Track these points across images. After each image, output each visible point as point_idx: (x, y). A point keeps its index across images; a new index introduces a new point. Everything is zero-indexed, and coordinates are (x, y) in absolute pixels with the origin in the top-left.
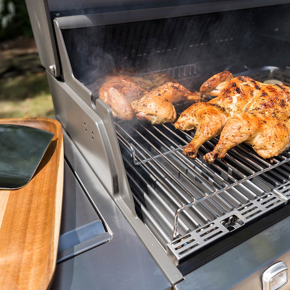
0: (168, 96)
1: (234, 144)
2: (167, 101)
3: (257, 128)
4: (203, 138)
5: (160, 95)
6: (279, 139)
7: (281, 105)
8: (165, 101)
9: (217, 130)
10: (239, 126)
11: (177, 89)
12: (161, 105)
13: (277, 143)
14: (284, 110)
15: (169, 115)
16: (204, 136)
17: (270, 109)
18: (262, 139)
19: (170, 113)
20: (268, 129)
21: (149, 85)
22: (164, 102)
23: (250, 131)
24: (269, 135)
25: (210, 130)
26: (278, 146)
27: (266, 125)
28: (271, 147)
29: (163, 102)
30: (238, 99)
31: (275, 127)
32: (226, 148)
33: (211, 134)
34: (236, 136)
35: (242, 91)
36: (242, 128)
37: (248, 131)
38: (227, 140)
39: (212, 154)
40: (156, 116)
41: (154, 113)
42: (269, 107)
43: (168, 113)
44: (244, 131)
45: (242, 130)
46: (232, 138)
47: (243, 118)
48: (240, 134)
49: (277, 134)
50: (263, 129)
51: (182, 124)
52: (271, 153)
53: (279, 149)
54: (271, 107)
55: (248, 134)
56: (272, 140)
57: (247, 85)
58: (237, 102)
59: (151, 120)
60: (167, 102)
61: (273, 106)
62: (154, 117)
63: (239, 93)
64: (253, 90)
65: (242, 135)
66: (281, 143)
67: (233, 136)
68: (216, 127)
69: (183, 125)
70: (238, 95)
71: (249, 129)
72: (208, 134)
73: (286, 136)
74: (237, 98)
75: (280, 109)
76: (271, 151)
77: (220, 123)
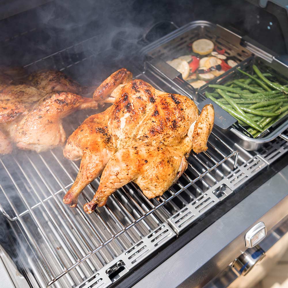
0: (51, 116)
1: (114, 190)
2: (51, 122)
3: (136, 171)
4: (83, 184)
5: (41, 117)
6: (161, 180)
7: (172, 129)
8: (48, 124)
9: (97, 172)
10: (117, 172)
11: (63, 102)
12: (43, 131)
13: (159, 185)
14: (175, 133)
15: (55, 140)
16: (84, 181)
17: (159, 136)
18: (143, 181)
19: (56, 137)
20: (149, 170)
21: (32, 94)
22: (47, 126)
23: (129, 175)
24: (150, 177)
25: (90, 174)
26: (161, 186)
27: (147, 165)
28: (154, 188)
29: (45, 127)
30: (126, 122)
31: (157, 167)
32: (106, 195)
33: (91, 178)
34: (115, 182)
35: (133, 108)
36: (120, 173)
37: (127, 176)
38: (106, 188)
39: (90, 206)
40: (39, 144)
41: (36, 142)
42: (158, 134)
43: (53, 139)
44: (122, 176)
45: (120, 176)
46: (110, 185)
47: (122, 159)
48: (119, 180)
49: (158, 175)
50: (144, 171)
51: (68, 154)
52: (155, 194)
53: (162, 189)
54: (159, 133)
55: (128, 179)
56: (153, 182)
57: (140, 98)
58: (125, 126)
59: (34, 149)
60: (51, 125)
61: (163, 131)
62: (37, 146)
63: (129, 112)
64: (147, 104)
65: (121, 181)
66: (164, 183)
67: (111, 183)
68: (97, 170)
69: (69, 156)
70: (127, 115)
71: (127, 174)
72: (88, 178)
73: (169, 175)
74: (125, 120)
75: (171, 132)
76: (154, 192)
77: (101, 163)
